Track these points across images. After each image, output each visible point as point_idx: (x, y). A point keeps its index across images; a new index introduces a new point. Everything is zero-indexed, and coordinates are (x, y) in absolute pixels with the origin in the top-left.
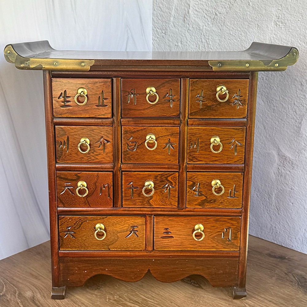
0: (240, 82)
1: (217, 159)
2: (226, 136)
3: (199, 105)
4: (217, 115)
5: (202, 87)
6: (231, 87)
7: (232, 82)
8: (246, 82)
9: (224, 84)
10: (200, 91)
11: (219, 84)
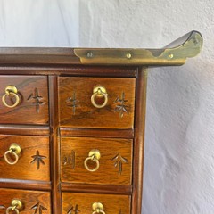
0: (123, 82)
1: (97, 178)
2: (108, 150)
3: (71, 110)
4: (95, 125)
5: (75, 87)
6: (112, 88)
7: (113, 82)
8: (132, 82)
9: (103, 84)
10: (71, 93)
11: (96, 84)
